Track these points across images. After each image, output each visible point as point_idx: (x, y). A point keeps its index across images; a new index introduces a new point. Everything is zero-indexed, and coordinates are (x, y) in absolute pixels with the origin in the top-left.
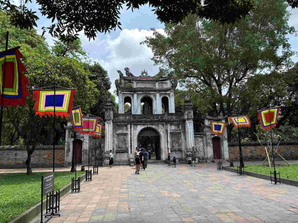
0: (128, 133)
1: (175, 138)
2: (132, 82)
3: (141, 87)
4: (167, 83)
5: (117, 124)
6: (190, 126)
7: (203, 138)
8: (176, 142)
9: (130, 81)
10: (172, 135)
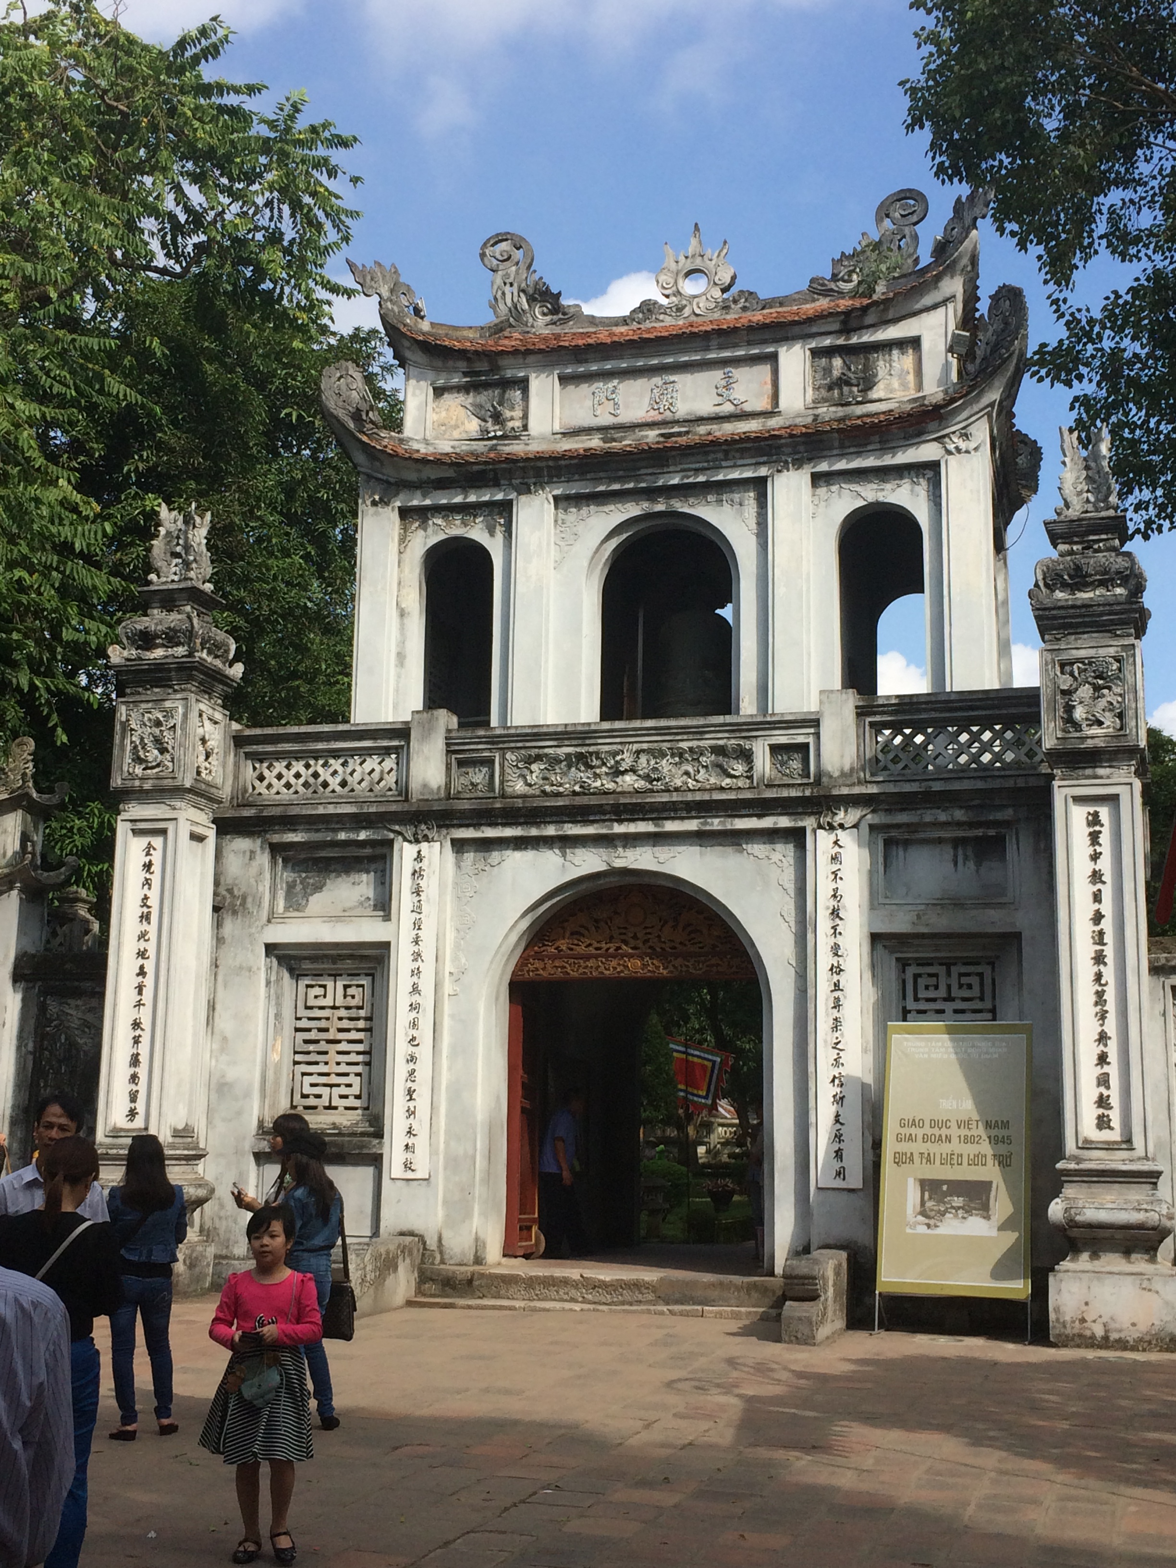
0: (386, 945)
1: (949, 1007)
2: (509, 374)
3: (606, 420)
4: (915, 343)
5: (276, 838)
6: (1094, 838)
9: (495, 368)
10: (903, 964)
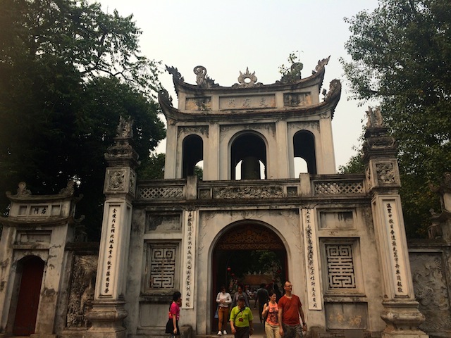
0: (180, 240)
1: (340, 258)
2: (206, 95)
3: (232, 108)
4: (309, 93)
5: (147, 209)
7: (442, 260)
8: (341, 271)
9: (203, 94)
10: (326, 246)
